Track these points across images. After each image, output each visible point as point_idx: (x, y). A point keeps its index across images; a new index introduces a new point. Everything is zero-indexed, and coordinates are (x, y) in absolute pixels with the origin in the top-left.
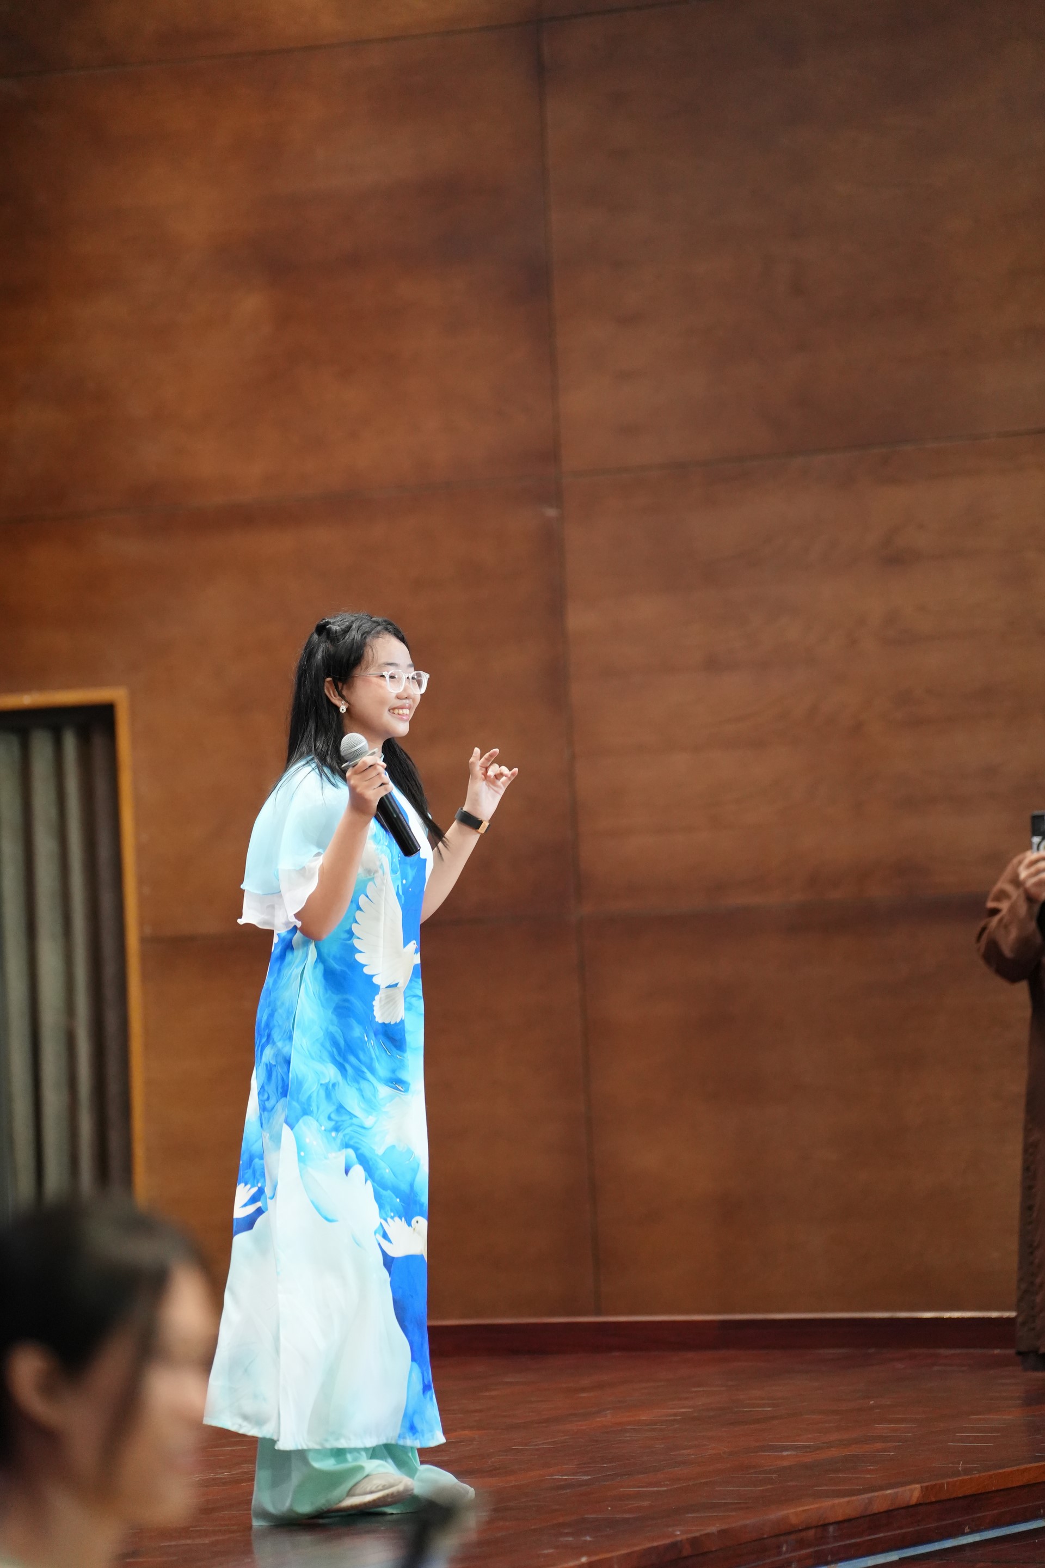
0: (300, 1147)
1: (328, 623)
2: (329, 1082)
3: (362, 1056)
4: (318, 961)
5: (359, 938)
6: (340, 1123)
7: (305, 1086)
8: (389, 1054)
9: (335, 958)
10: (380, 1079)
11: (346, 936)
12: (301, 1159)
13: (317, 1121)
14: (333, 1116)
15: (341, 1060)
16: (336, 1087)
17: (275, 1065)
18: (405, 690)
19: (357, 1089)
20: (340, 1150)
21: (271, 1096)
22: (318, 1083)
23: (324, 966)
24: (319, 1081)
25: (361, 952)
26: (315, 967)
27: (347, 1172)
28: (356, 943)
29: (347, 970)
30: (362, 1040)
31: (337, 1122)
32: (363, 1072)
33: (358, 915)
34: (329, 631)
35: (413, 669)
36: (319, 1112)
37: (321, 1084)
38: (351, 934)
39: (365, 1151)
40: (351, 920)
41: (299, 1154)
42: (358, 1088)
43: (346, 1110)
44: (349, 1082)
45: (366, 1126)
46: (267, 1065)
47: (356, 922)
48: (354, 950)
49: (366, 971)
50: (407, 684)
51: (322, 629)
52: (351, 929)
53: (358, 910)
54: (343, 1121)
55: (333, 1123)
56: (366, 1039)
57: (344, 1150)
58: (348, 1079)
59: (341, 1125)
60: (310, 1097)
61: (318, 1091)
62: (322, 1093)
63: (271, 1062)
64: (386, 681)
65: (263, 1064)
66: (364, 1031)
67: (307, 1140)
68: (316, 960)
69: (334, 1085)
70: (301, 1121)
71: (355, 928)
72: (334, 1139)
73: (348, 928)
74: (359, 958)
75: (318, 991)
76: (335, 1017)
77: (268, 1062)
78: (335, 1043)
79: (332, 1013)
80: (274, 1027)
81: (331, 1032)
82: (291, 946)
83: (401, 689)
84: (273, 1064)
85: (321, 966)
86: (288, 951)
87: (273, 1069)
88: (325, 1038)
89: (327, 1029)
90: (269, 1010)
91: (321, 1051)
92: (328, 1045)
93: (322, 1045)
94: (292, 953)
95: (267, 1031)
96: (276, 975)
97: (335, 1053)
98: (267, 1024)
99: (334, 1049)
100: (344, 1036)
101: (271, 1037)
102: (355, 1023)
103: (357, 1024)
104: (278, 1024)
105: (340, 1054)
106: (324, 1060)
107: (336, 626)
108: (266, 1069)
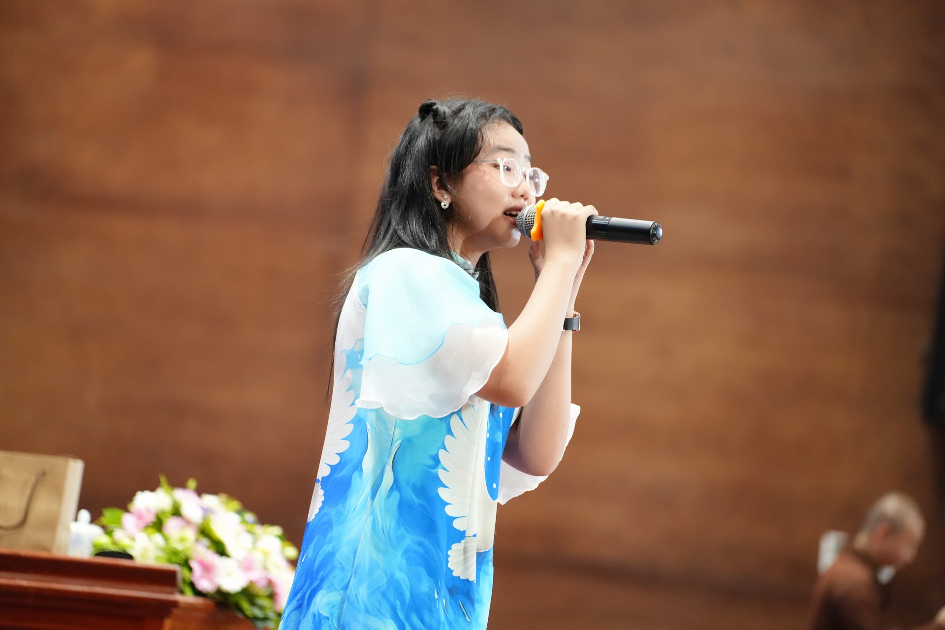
1: (435, 104)
3: (427, 617)
4: (395, 488)
5: (445, 469)
8: (469, 620)
9: (414, 488)
11: (430, 463)
17: (328, 618)
18: (520, 186)
23: (401, 495)
25: (445, 486)
26: (389, 495)
28: (441, 473)
29: (425, 506)
33: (448, 439)
34: (436, 113)
35: (529, 163)
38: (436, 461)
40: (440, 445)
46: (314, 615)
47: (445, 448)
48: (437, 482)
49: (448, 510)
50: (523, 180)
51: (427, 110)
52: (437, 455)
53: (448, 434)
56: (436, 597)
63: (321, 612)
64: (500, 172)
65: (310, 614)
66: (434, 585)
68: (392, 488)
71: (442, 455)
73: (434, 453)
74: (442, 493)
75: (388, 529)
76: (404, 562)
77: (316, 613)
78: (400, 594)
79: (401, 555)
80: (333, 569)
81: (397, 581)
82: (360, 468)
83: (516, 185)
84: (323, 616)
85: (396, 495)
86: (356, 475)
87: (323, 621)
88: (388, 587)
89: (392, 575)
90: (328, 548)
91: (380, 603)
92: (391, 596)
93: (384, 595)
94: (361, 476)
95: (321, 573)
96: (341, 505)
97: (399, 607)
98: (322, 566)
99: (398, 603)
100: (411, 588)
101: (326, 581)
102: (426, 574)
103: (428, 575)
104: (340, 566)
105: (402, 609)
106: (383, 615)
107: (444, 108)
108: (313, 621)
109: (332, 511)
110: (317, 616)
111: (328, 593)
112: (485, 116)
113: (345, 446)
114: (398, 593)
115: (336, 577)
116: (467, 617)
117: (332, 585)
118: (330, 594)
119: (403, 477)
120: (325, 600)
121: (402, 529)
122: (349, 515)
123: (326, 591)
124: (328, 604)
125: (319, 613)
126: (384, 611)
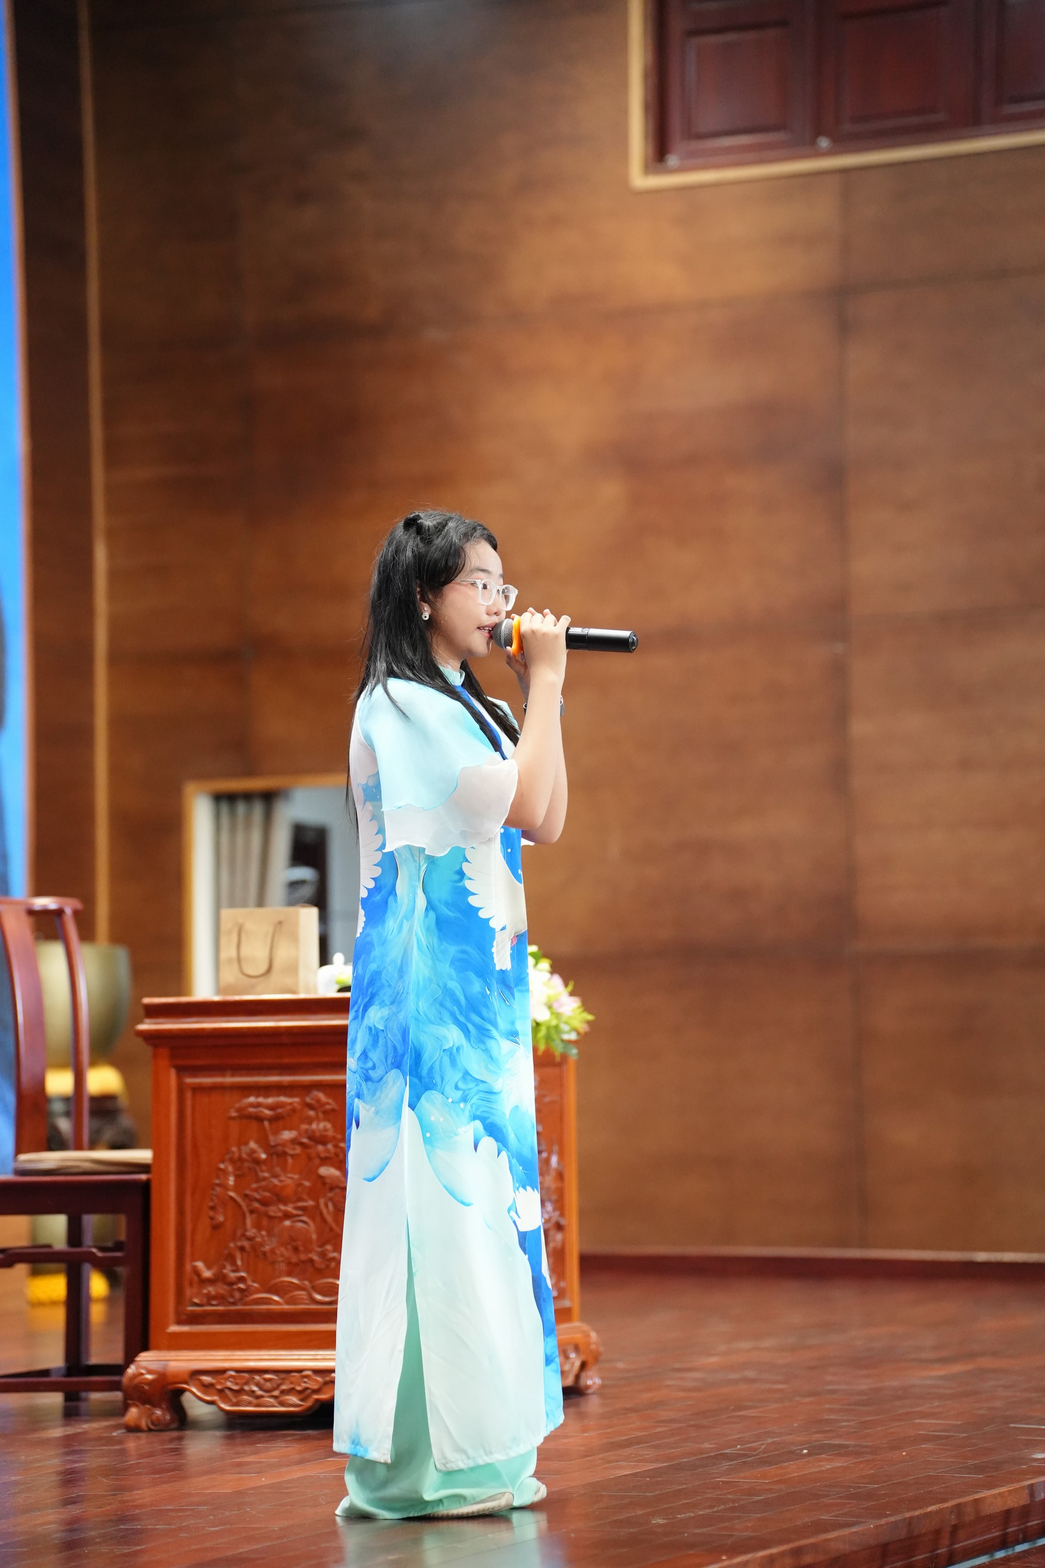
0: (425, 1126)
1: (419, 517)
2: (453, 1046)
4: (429, 908)
5: (471, 879)
6: (467, 1092)
7: (426, 1057)
8: (508, 1004)
9: (447, 904)
10: (502, 1034)
11: (457, 877)
12: (427, 1141)
13: (442, 1094)
14: (460, 1085)
15: (462, 1019)
16: (461, 1052)
17: (383, 1030)
18: (494, 604)
19: (483, 1051)
20: (468, 1123)
21: (377, 1065)
22: (441, 1050)
23: (436, 913)
24: (441, 1046)
25: (473, 894)
26: (426, 915)
27: (476, 1149)
28: (468, 884)
29: (461, 917)
30: (484, 995)
31: (464, 1091)
32: (488, 1030)
34: (420, 526)
35: (501, 581)
36: (444, 1084)
37: (444, 1050)
38: (461, 874)
39: (493, 1119)
40: (461, 859)
41: (424, 1135)
42: (484, 1049)
43: (471, 1076)
44: (472, 1044)
45: (495, 1091)
46: (370, 1029)
47: (467, 861)
48: (467, 893)
49: (482, 914)
50: (497, 596)
51: (412, 524)
52: (461, 869)
54: (470, 1089)
55: (460, 1093)
56: (488, 993)
57: (473, 1122)
58: (472, 1041)
59: (468, 1095)
60: (431, 1068)
61: (442, 1057)
62: (446, 1060)
63: (377, 1026)
64: (477, 590)
65: (365, 1027)
66: (485, 983)
67: (433, 1118)
68: (427, 909)
69: (458, 1049)
70: (423, 1099)
71: (465, 867)
72: (463, 1110)
73: (458, 868)
74: (472, 901)
75: (431, 944)
76: (453, 972)
77: (372, 1026)
78: (456, 1001)
79: (449, 966)
80: (382, 986)
81: (450, 989)
82: (394, 893)
83: (491, 603)
84: (379, 1029)
85: (432, 915)
86: (391, 899)
87: (380, 1034)
88: (444, 997)
89: (445, 985)
90: (373, 967)
91: (440, 1013)
92: (448, 1004)
93: (441, 1005)
94: (396, 900)
95: (370, 990)
96: (380, 927)
97: (457, 1012)
98: (371, 982)
99: (455, 1008)
100: (464, 992)
101: (377, 997)
102: (474, 976)
103: (477, 976)
104: (388, 984)
105: (461, 1013)
106: (445, 1022)
107: (428, 522)
108: (370, 1033)
109: (374, 933)
110: (373, 1029)
111: (380, 1008)
112: (467, 536)
113: (378, 872)
114: (454, 1000)
115: (386, 995)
116: (507, 1002)
117: (383, 1001)
118: (383, 1010)
119: (435, 896)
120: (379, 1015)
121: (445, 943)
122: (389, 936)
123: (378, 1007)
124: (382, 1018)
125: (375, 1026)
126: (445, 1019)
